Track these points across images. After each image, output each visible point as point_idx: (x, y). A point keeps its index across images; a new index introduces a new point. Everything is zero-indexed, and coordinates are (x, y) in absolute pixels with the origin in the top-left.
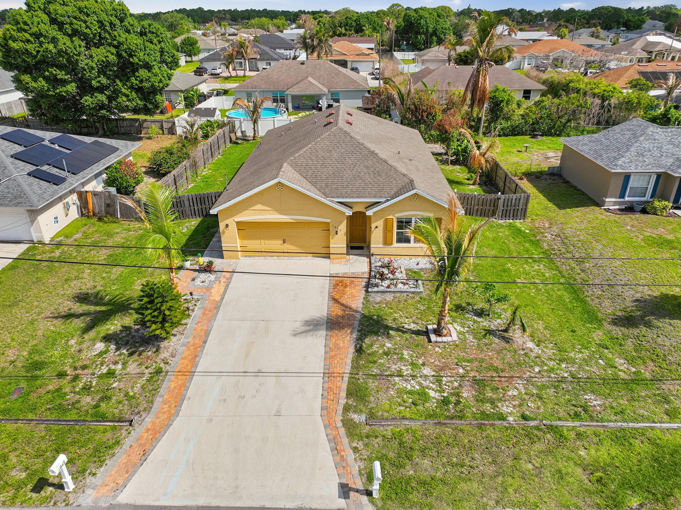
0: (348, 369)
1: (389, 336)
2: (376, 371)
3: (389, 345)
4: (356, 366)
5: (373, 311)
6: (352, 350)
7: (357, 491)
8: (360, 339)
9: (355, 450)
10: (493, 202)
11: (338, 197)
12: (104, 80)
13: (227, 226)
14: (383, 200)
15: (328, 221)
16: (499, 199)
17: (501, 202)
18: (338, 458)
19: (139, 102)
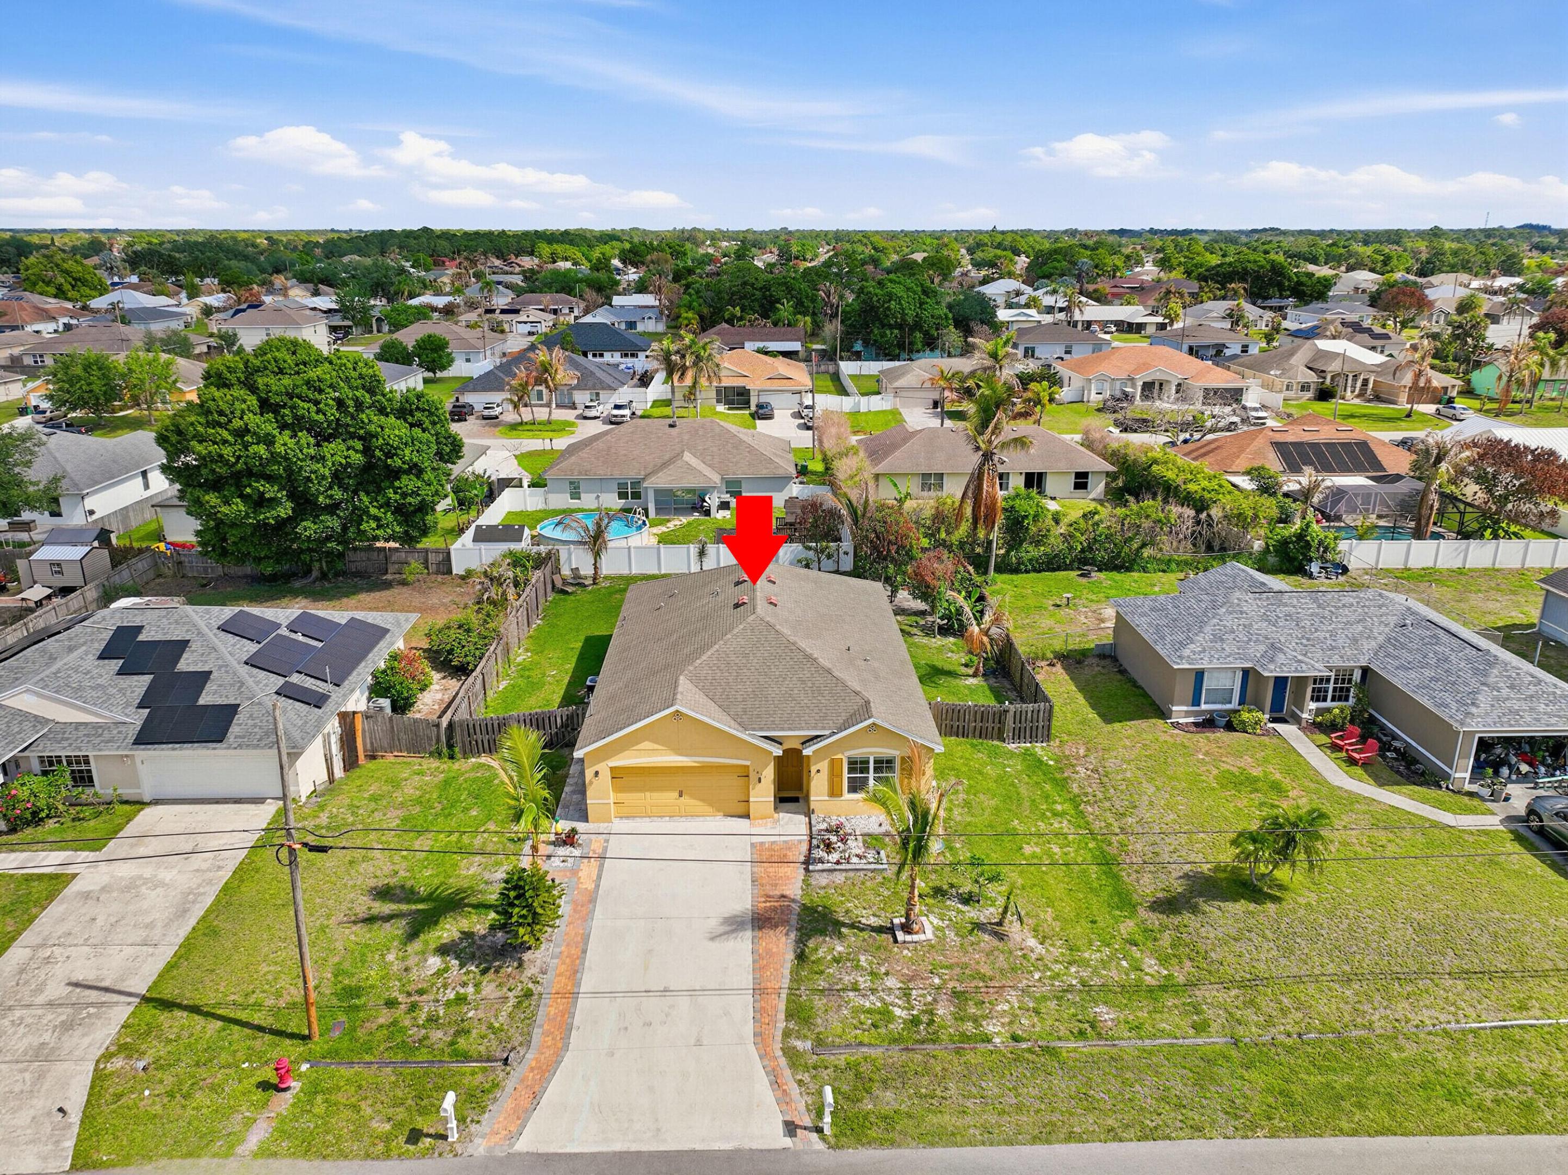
0: (786, 983)
1: (840, 936)
2: (823, 984)
3: (839, 948)
4: (796, 979)
5: (816, 899)
6: (790, 956)
7: (805, 1128)
8: (801, 941)
9: (800, 1083)
10: (997, 716)
11: (761, 729)
12: (338, 494)
13: (597, 773)
14: (827, 732)
15: (748, 763)
16: (1006, 711)
17: (1010, 716)
18: (779, 1093)
19: (398, 529)
